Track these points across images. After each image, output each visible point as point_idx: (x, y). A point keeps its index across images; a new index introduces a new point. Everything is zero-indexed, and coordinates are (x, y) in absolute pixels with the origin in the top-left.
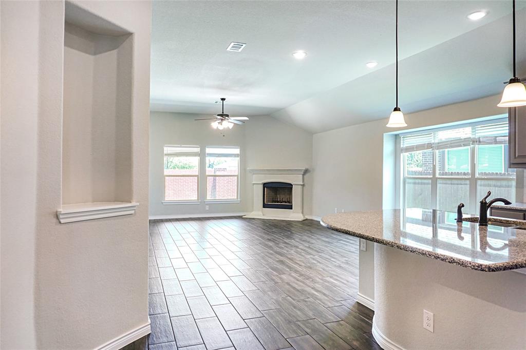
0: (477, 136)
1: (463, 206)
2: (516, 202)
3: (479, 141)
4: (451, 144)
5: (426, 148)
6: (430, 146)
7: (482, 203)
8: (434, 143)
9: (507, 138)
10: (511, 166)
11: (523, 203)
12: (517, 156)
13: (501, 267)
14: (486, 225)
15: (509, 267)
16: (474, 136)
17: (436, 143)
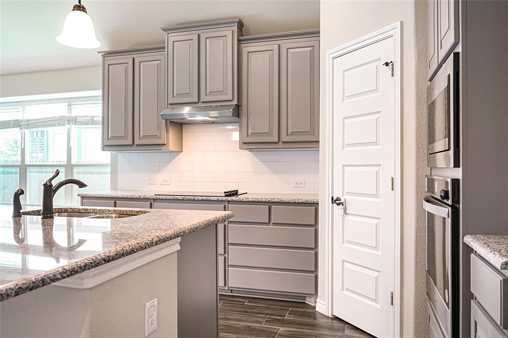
0: (74, 114)
1: (22, 192)
2: (111, 189)
3: (73, 120)
4: (43, 122)
5: (12, 125)
6: (16, 124)
7: (45, 185)
8: (22, 121)
9: (101, 118)
10: (105, 149)
11: (117, 190)
12: (110, 137)
13: (9, 292)
14: (52, 217)
15: (26, 288)
16: (69, 114)
17: (25, 121)
